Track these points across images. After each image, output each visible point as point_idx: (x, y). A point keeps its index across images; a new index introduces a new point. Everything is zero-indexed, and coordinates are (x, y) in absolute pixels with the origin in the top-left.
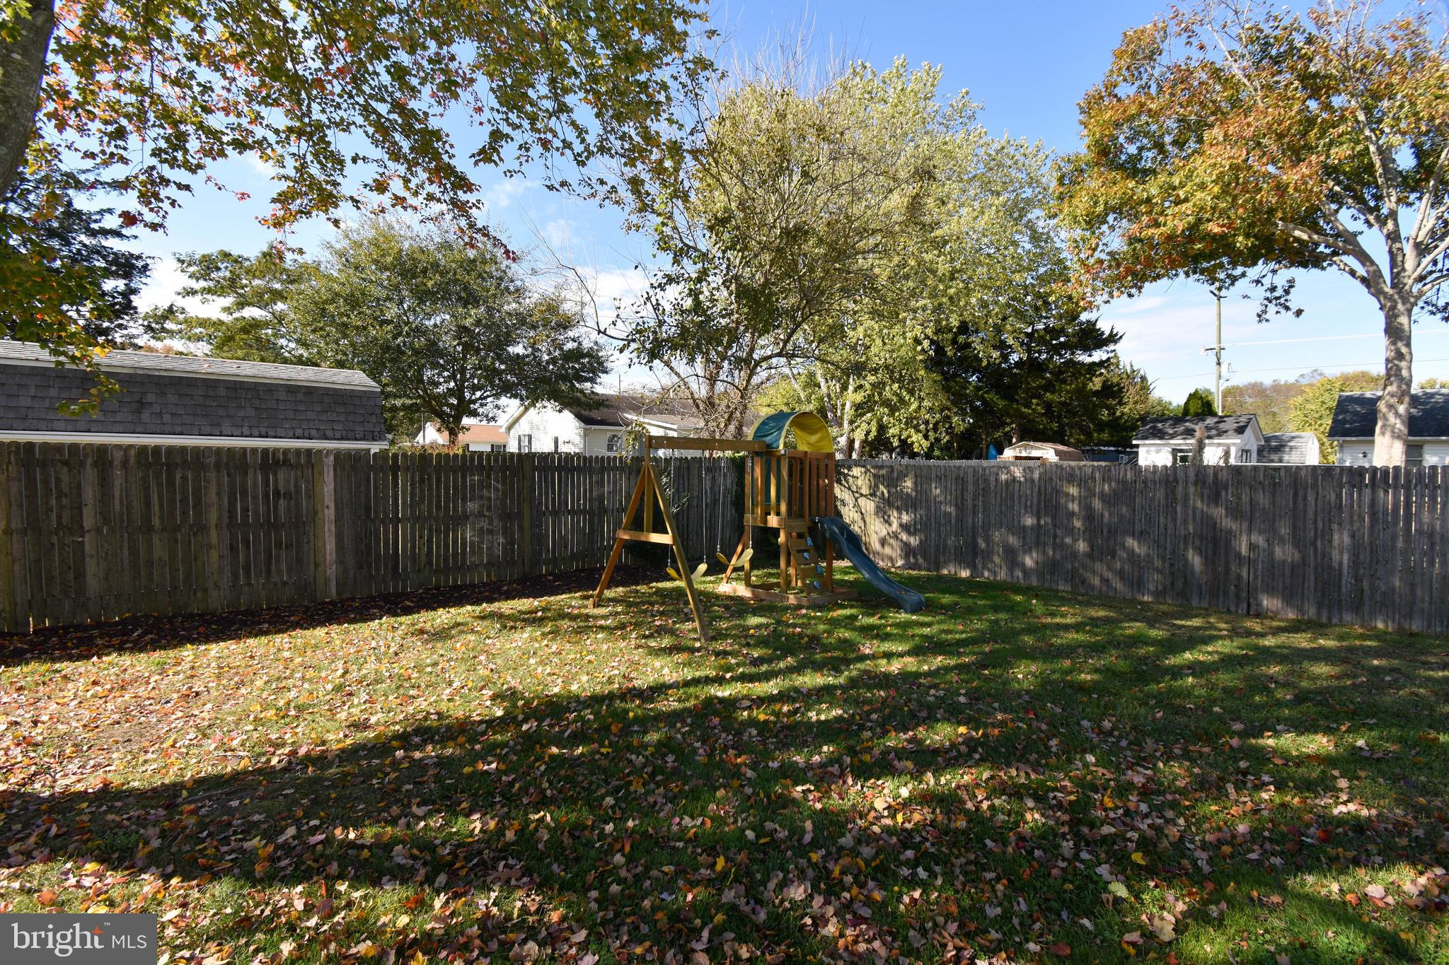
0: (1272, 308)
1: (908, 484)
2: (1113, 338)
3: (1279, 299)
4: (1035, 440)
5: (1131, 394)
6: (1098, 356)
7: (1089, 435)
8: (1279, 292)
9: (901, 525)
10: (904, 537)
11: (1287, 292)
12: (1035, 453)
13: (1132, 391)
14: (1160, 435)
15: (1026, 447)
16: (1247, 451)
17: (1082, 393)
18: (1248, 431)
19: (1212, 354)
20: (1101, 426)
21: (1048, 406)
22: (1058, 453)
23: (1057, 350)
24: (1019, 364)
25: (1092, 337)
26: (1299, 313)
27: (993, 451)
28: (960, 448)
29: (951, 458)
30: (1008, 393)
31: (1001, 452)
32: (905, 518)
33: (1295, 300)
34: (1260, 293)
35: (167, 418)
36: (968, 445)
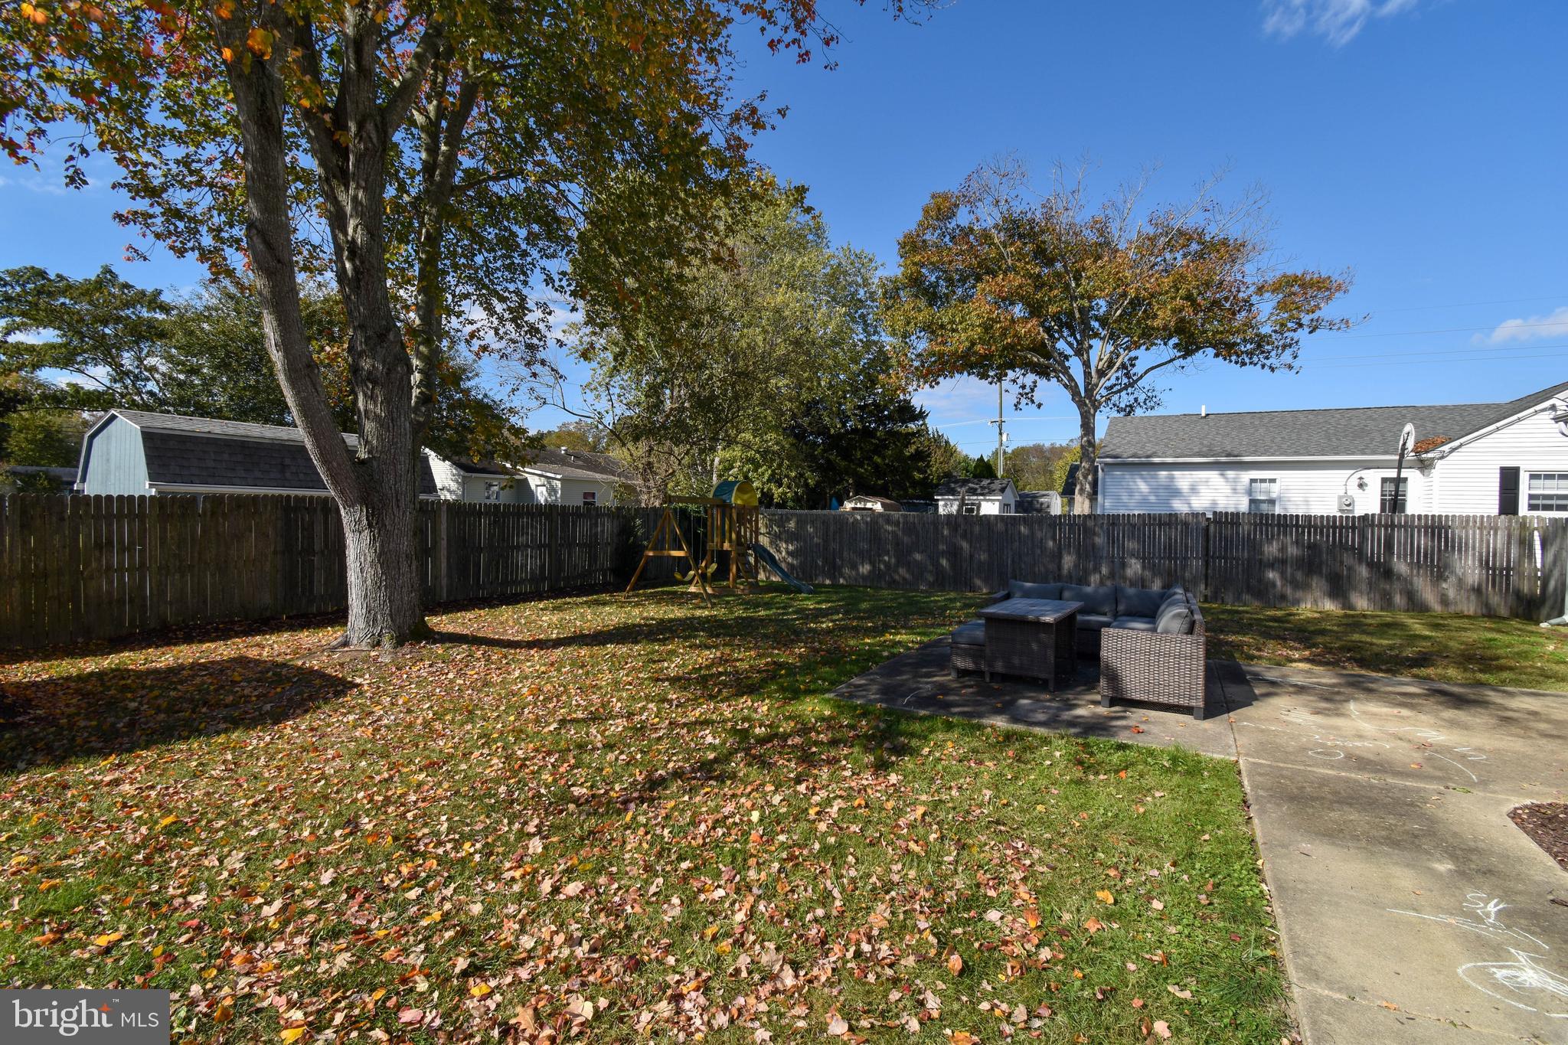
0: (1024, 401)
1: (792, 525)
2: (922, 415)
3: (1027, 394)
4: (867, 495)
5: (937, 457)
6: (912, 427)
7: (905, 490)
8: (1027, 390)
9: (788, 553)
10: (790, 560)
11: (1032, 390)
12: (869, 505)
13: (939, 453)
14: (953, 492)
15: (860, 501)
16: (1008, 505)
17: (900, 457)
18: (1008, 490)
19: (996, 425)
20: (915, 484)
21: (876, 466)
22: (883, 505)
23: (881, 421)
24: (855, 431)
25: (908, 412)
26: (1039, 405)
27: (834, 502)
28: (808, 500)
29: (801, 508)
30: (846, 455)
31: (842, 504)
32: (791, 547)
33: (1037, 396)
34: (1015, 390)
35: (301, 476)
36: (814, 498)
